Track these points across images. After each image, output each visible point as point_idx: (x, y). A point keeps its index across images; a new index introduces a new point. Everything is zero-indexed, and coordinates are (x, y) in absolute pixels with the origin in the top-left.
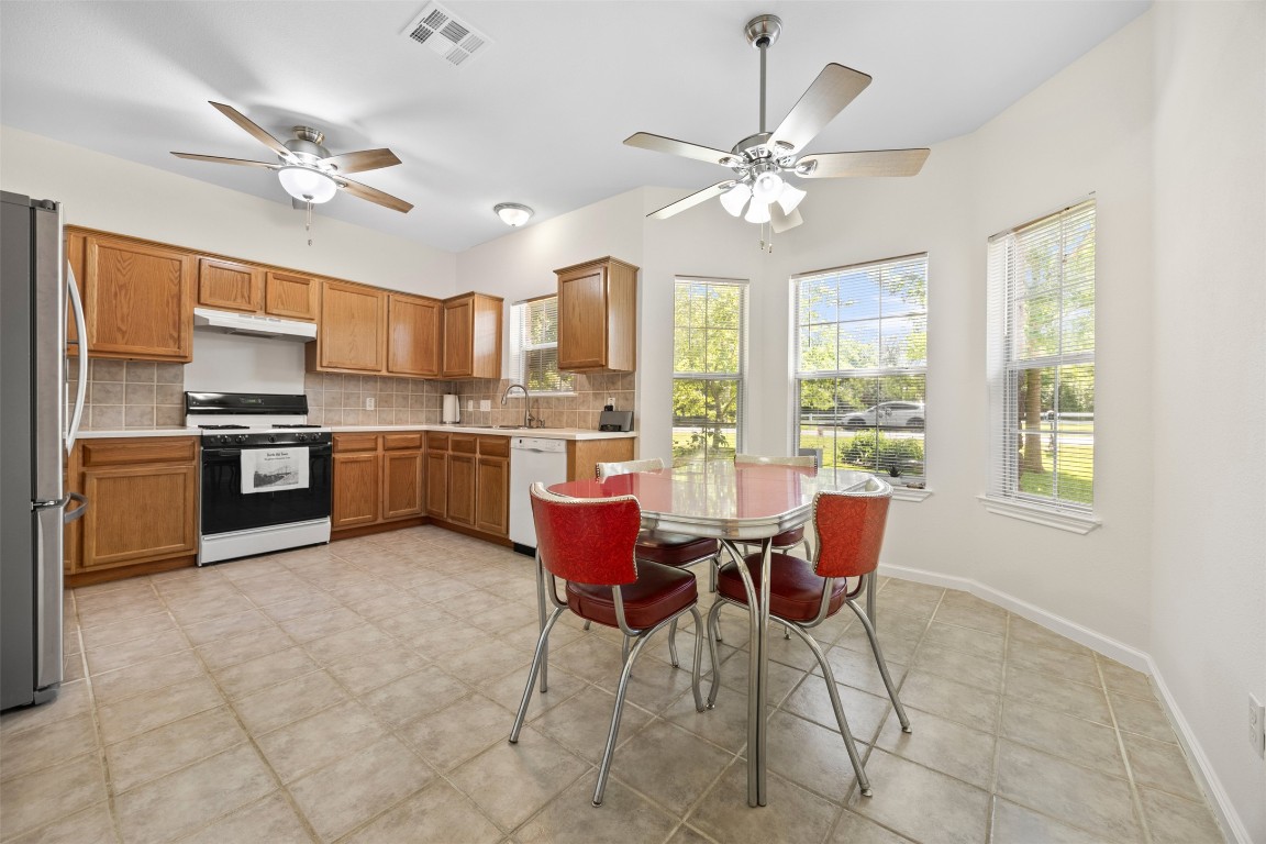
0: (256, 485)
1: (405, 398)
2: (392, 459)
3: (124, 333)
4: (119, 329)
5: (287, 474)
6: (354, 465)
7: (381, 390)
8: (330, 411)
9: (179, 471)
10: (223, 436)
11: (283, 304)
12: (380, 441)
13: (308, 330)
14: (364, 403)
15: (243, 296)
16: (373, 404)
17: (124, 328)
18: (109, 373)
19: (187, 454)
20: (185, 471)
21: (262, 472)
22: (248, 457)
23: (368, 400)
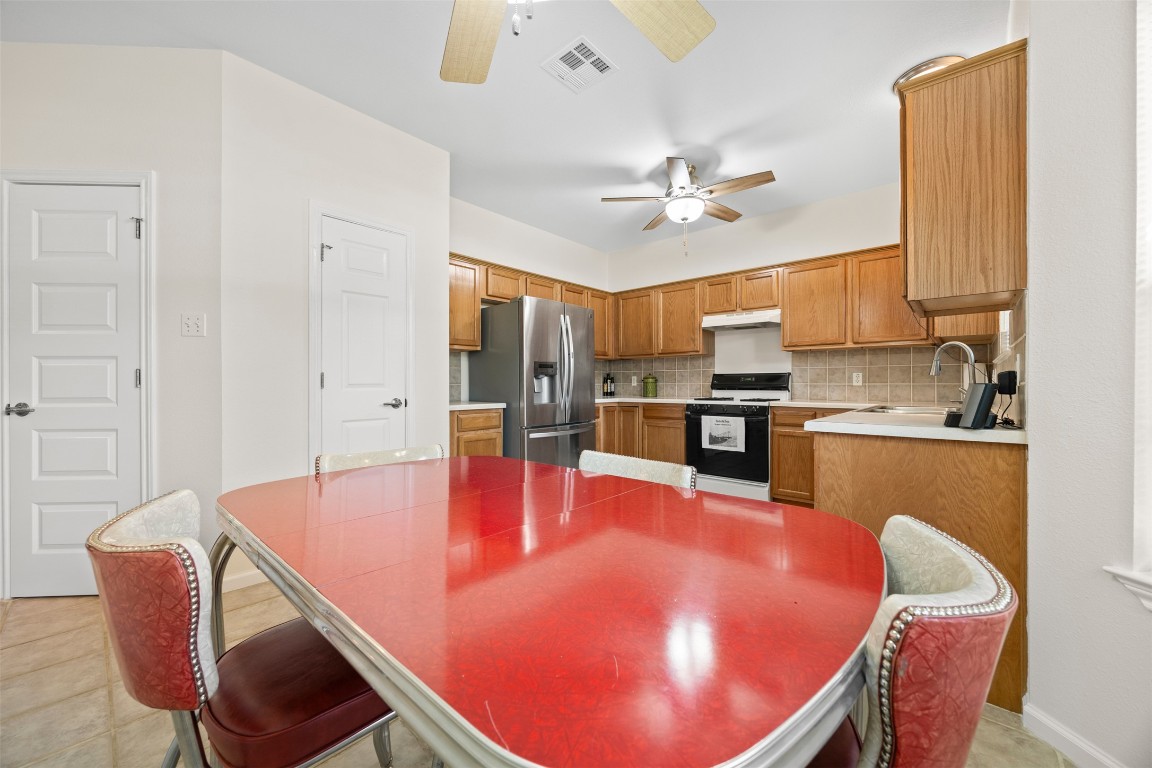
0: (710, 443)
1: (905, 370)
4: (670, 338)
5: (729, 438)
6: (790, 440)
7: (871, 364)
8: (815, 386)
9: (677, 426)
10: (696, 404)
11: (753, 299)
13: (772, 316)
14: (850, 379)
15: (727, 301)
16: (861, 379)
18: (682, 365)
19: (680, 415)
20: (680, 426)
21: (714, 434)
22: (706, 421)
23: (855, 374)
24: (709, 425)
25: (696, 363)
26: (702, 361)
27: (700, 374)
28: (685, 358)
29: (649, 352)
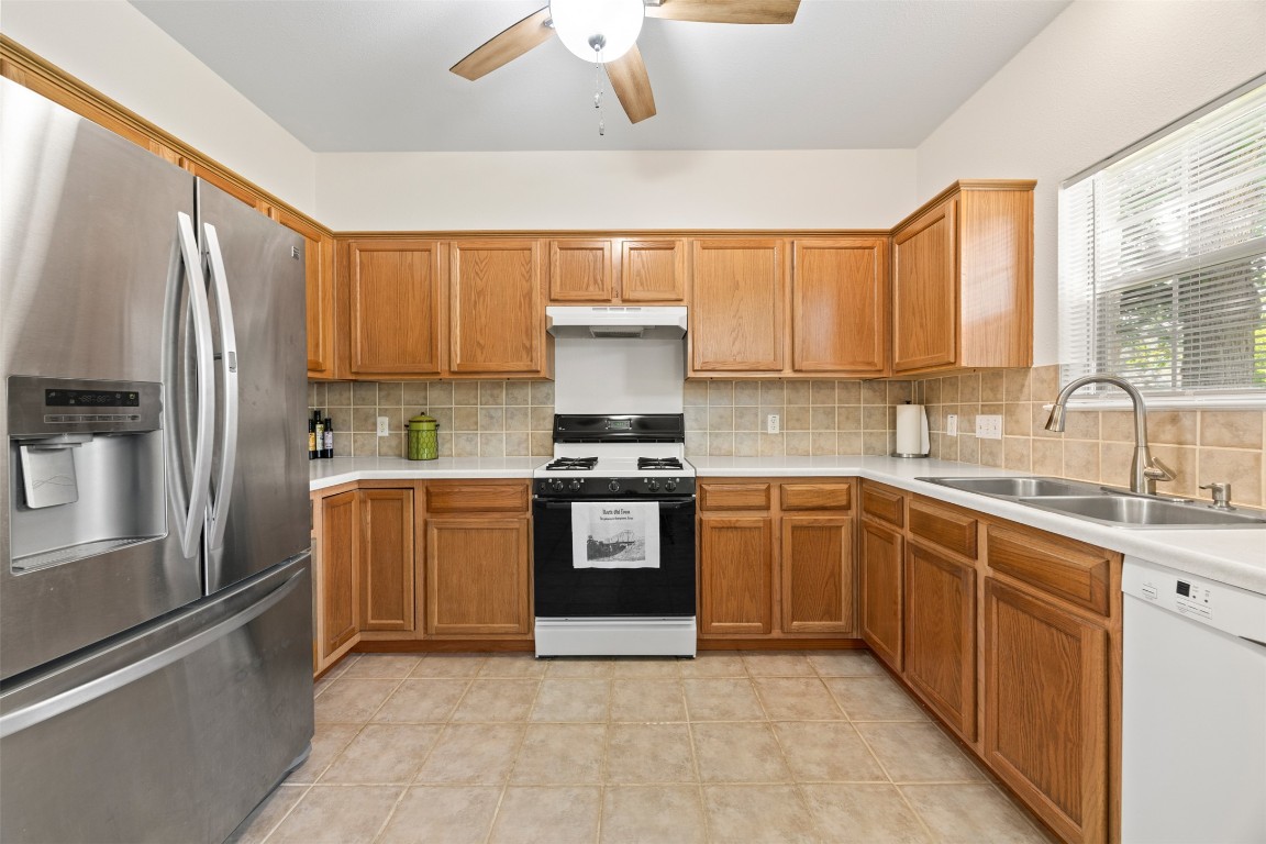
0: (591, 557)
1: (829, 413)
2: (795, 528)
3: (482, 348)
4: (478, 343)
5: (629, 543)
6: (733, 534)
7: (790, 402)
8: (717, 435)
9: (512, 526)
10: (555, 480)
11: (642, 284)
12: (775, 493)
13: (674, 316)
14: (764, 423)
15: (596, 281)
16: (777, 424)
17: (482, 342)
18: (492, 396)
19: (517, 502)
20: (517, 526)
21: (598, 538)
22: (579, 509)
23: (770, 417)
24: (587, 520)
25: (518, 393)
26: (529, 391)
27: (527, 415)
28: (497, 384)
29: (427, 367)
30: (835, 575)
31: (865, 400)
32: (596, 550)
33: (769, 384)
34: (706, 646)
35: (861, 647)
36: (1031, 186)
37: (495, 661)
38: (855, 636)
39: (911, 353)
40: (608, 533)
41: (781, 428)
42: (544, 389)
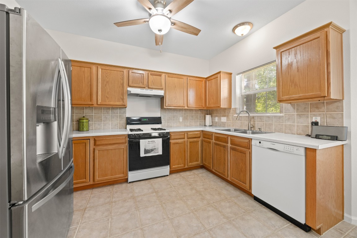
0: (145, 153)
1: (192, 117)
2: (190, 142)
3: (108, 98)
4: (107, 97)
5: (155, 149)
6: (177, 145)
7: (184, 114)
8: (168, 122)
9: (121, 148)
10: (134, 134)
11: (153, 84)
12: (186, 135)
13: (161, 93)
14: (179, 119)
15: (141, 82)
16: (182, 119)
17: (108, 96)
18: (107, 112)
19: (123, 141)
20: (123, 147)
21: (147, 149)
22: (142, 142)
23: (180, 118)
24: (144, 144)
25: (115, 111)
26: (118, 111)
27: (118, 117)
28: (109, 108)
29: (90, 103)
30: (198, 152)
31: (199, 114)
32: (146, 151)
33: (180, 110)
34: (171, 172)
35: (203, 167)
36: (231, 74)
37: (116, 186)
38: (201, 165)
39: (211, 104)
40: (149, 147)
41: (183, 120)
42: (123, 110)
